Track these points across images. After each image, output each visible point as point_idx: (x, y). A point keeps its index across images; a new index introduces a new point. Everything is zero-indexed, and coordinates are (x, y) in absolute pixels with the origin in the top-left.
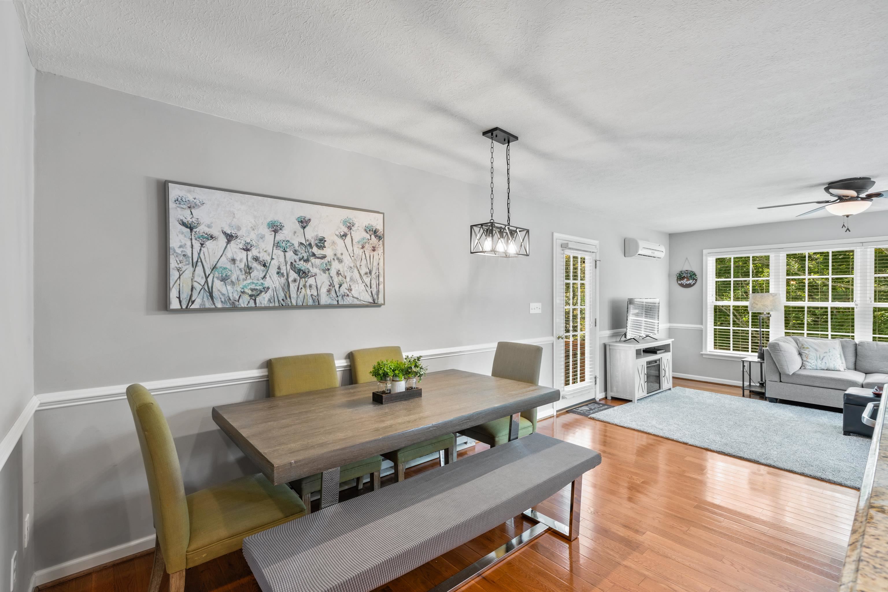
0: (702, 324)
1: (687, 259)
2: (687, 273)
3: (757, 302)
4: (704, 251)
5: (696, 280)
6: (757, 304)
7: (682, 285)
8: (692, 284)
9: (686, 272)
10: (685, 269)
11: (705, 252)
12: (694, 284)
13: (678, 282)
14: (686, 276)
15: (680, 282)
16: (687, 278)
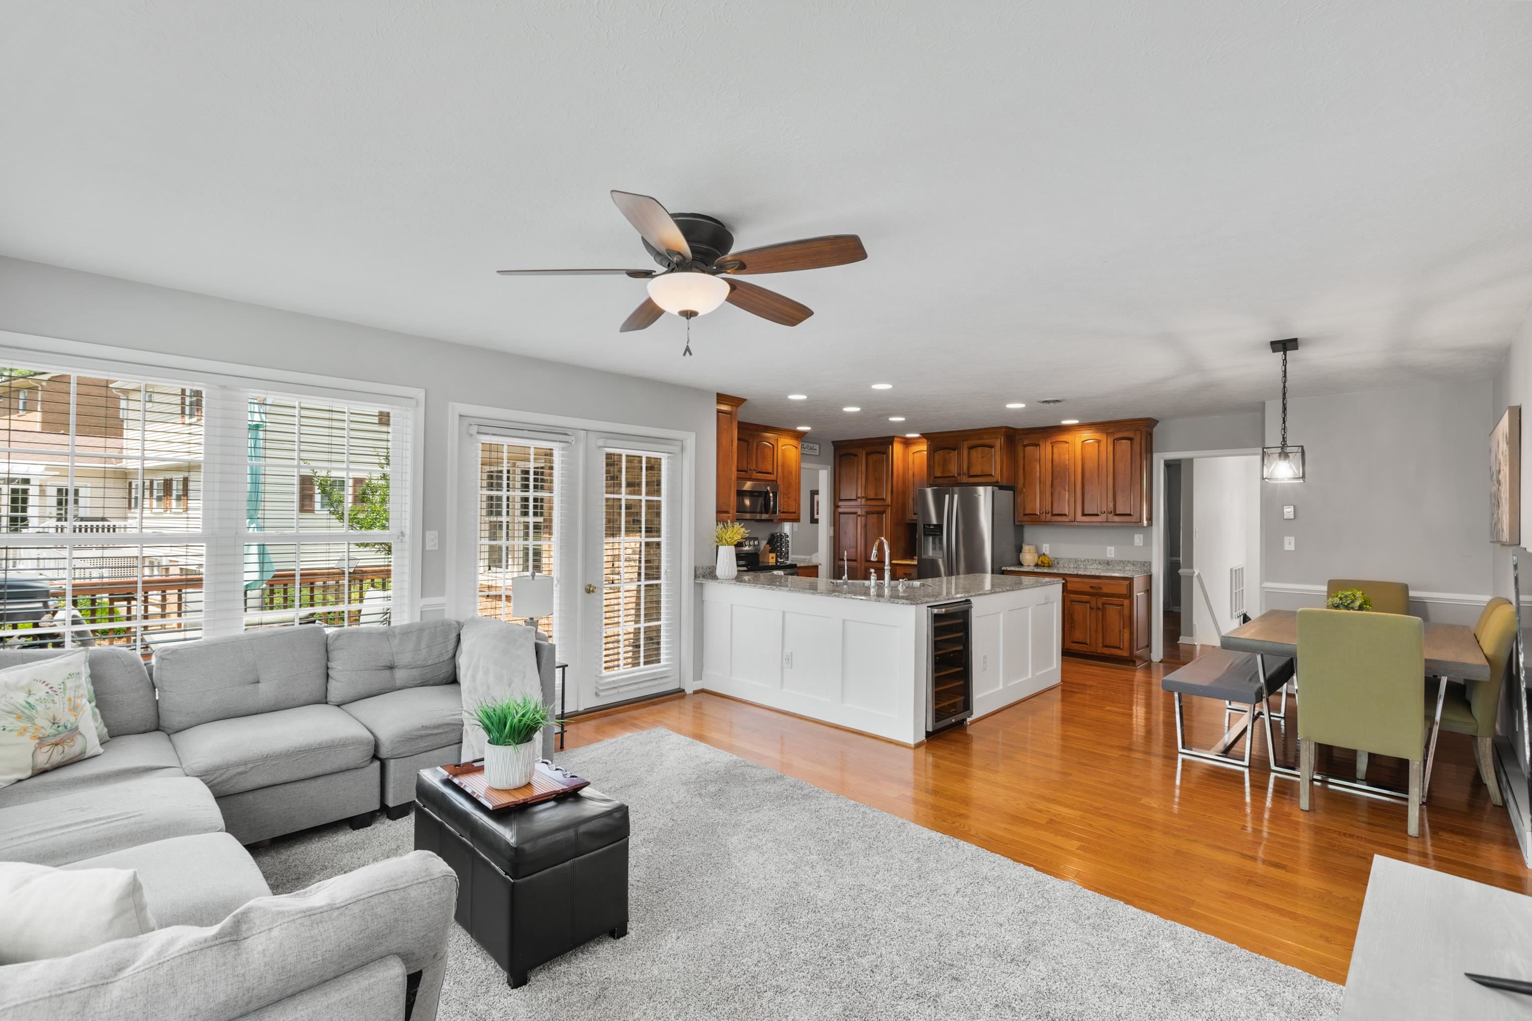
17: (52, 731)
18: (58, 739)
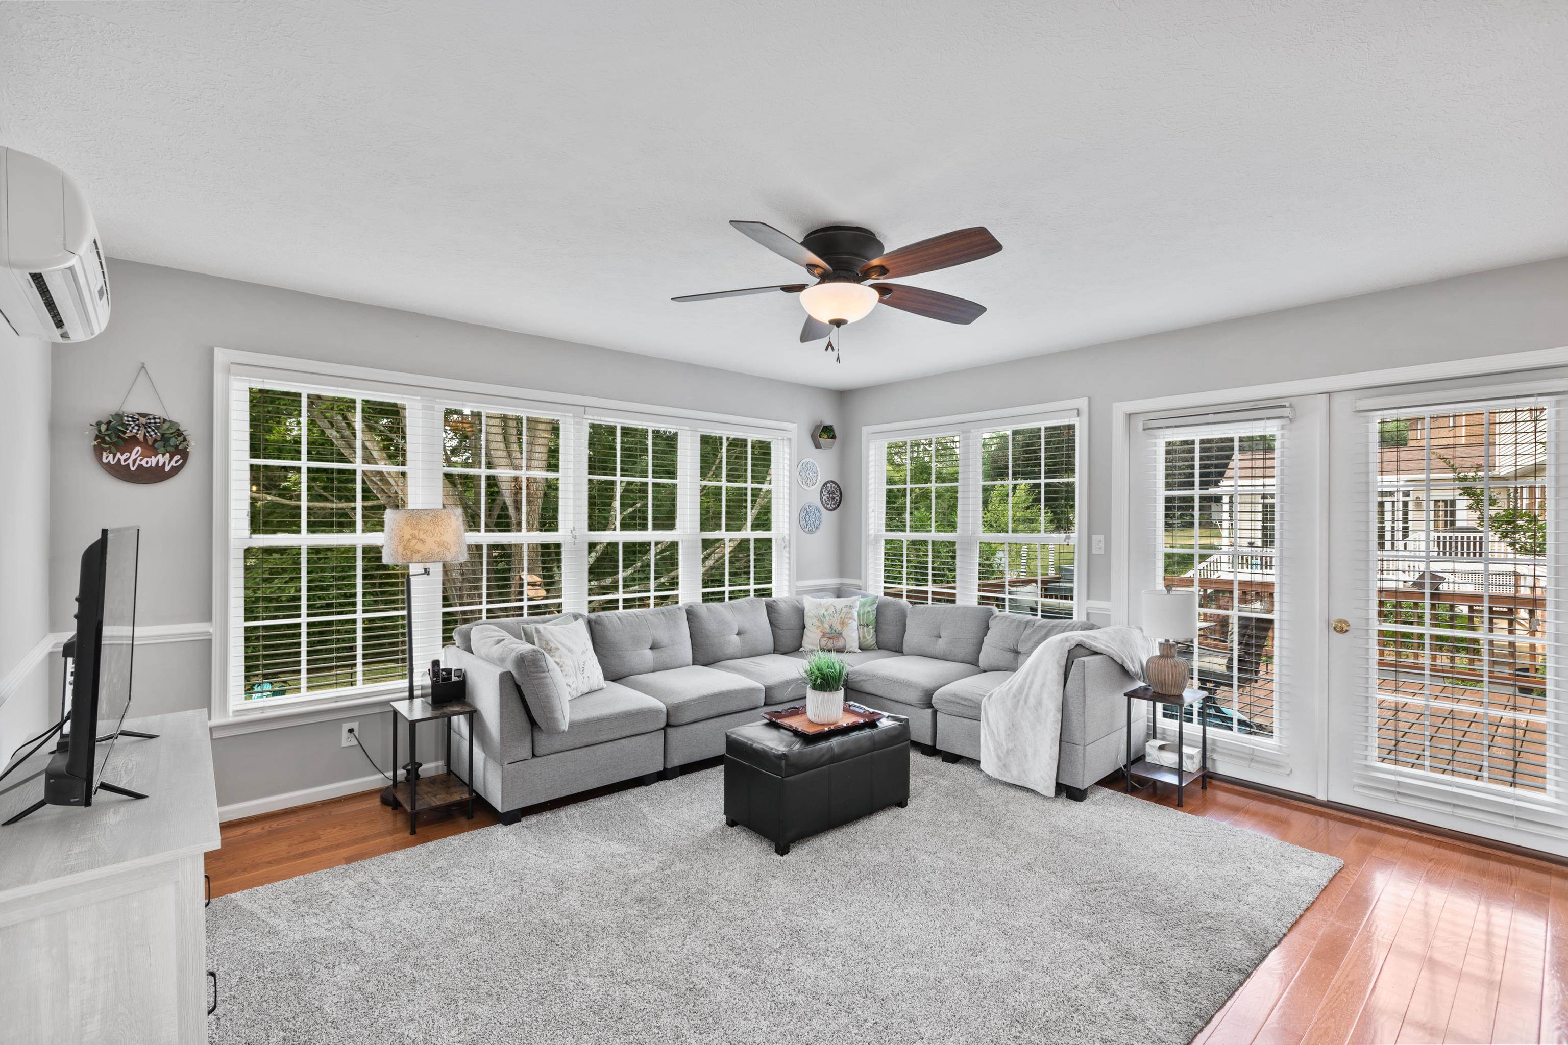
0: (208, 617)
1: (143, 367)
2: (146, 426)
3: (422, 536)
4: (217, 350)
5: (185, 455)
6: (423, 541)
7: (121, 473)
8: (167, 469)
9: (143, 420)
10: (134, 406)
11: (221, 356)
12: (175, 471)
13: (99, 458)
14: (140, 437)
15: (108, 458)
16: (144, 444)
17: (828, 631)
18: (831, 636)
